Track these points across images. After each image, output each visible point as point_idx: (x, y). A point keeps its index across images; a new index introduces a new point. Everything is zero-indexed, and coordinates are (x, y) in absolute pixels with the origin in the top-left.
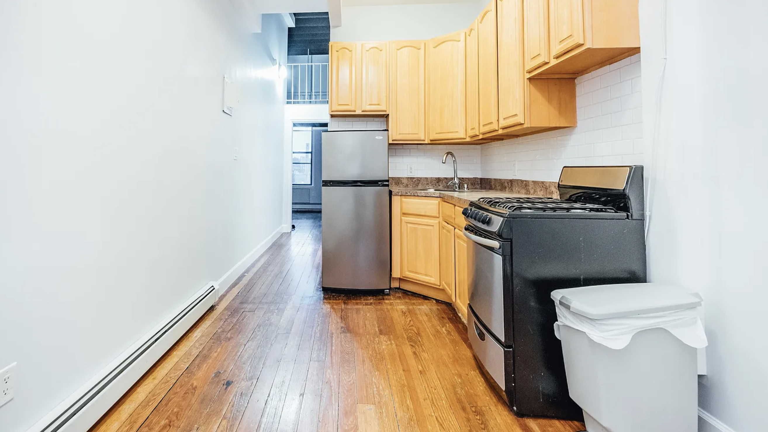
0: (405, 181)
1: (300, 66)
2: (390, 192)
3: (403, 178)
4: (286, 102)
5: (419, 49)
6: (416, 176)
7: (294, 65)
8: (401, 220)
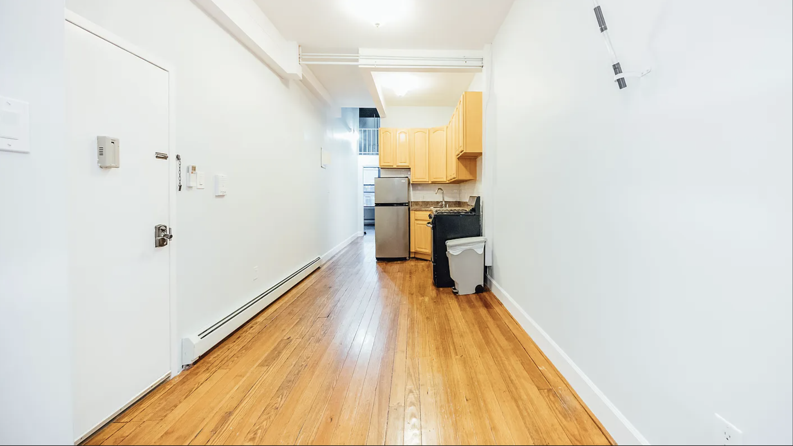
0: (421, 203)
1: (367, 131)
2: (409, 209)
3: (419, 202)
4: (359, 154)
5: (426, 133)
6: (426, 201)
7: (363, 130)
8: (415, 223)
